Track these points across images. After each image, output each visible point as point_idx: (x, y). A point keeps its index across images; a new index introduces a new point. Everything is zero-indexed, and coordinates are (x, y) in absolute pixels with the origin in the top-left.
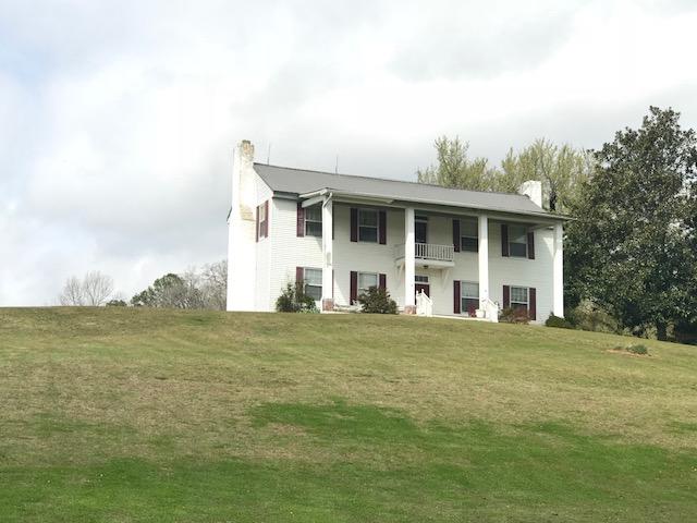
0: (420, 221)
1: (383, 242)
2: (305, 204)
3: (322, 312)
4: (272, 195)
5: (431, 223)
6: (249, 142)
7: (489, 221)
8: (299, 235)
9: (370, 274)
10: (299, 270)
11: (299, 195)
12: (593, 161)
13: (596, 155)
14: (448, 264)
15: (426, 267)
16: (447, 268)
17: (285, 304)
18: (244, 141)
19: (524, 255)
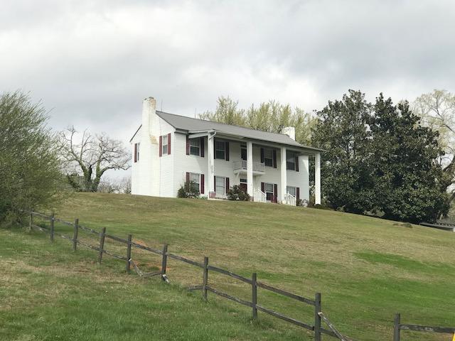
1: (228, 160)
2: (191, 137)
3: (209, 199)
4: (175, 131)
7: (287, 151)
8: (188, 154)
9: (221, 178)
10: (188, 174)
11: (188, 131)
12: (316, 116)
13: (318, 113)
14: (262, 173)
16: (261, 175)
17: (182, 193)
19: (294, 170)
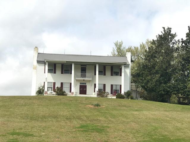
0: (82, 67)
1: (71, 74)
3: (44, 95)
4: (37, 62)
5: (87, 67)
6: (37, 47)
8: (45, 73)
9: (67, 83)
15: (84, 80)
18: (36, 47)
19: (118, 75)
